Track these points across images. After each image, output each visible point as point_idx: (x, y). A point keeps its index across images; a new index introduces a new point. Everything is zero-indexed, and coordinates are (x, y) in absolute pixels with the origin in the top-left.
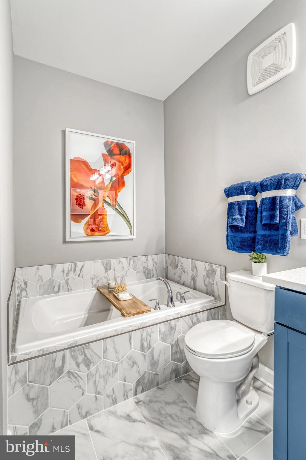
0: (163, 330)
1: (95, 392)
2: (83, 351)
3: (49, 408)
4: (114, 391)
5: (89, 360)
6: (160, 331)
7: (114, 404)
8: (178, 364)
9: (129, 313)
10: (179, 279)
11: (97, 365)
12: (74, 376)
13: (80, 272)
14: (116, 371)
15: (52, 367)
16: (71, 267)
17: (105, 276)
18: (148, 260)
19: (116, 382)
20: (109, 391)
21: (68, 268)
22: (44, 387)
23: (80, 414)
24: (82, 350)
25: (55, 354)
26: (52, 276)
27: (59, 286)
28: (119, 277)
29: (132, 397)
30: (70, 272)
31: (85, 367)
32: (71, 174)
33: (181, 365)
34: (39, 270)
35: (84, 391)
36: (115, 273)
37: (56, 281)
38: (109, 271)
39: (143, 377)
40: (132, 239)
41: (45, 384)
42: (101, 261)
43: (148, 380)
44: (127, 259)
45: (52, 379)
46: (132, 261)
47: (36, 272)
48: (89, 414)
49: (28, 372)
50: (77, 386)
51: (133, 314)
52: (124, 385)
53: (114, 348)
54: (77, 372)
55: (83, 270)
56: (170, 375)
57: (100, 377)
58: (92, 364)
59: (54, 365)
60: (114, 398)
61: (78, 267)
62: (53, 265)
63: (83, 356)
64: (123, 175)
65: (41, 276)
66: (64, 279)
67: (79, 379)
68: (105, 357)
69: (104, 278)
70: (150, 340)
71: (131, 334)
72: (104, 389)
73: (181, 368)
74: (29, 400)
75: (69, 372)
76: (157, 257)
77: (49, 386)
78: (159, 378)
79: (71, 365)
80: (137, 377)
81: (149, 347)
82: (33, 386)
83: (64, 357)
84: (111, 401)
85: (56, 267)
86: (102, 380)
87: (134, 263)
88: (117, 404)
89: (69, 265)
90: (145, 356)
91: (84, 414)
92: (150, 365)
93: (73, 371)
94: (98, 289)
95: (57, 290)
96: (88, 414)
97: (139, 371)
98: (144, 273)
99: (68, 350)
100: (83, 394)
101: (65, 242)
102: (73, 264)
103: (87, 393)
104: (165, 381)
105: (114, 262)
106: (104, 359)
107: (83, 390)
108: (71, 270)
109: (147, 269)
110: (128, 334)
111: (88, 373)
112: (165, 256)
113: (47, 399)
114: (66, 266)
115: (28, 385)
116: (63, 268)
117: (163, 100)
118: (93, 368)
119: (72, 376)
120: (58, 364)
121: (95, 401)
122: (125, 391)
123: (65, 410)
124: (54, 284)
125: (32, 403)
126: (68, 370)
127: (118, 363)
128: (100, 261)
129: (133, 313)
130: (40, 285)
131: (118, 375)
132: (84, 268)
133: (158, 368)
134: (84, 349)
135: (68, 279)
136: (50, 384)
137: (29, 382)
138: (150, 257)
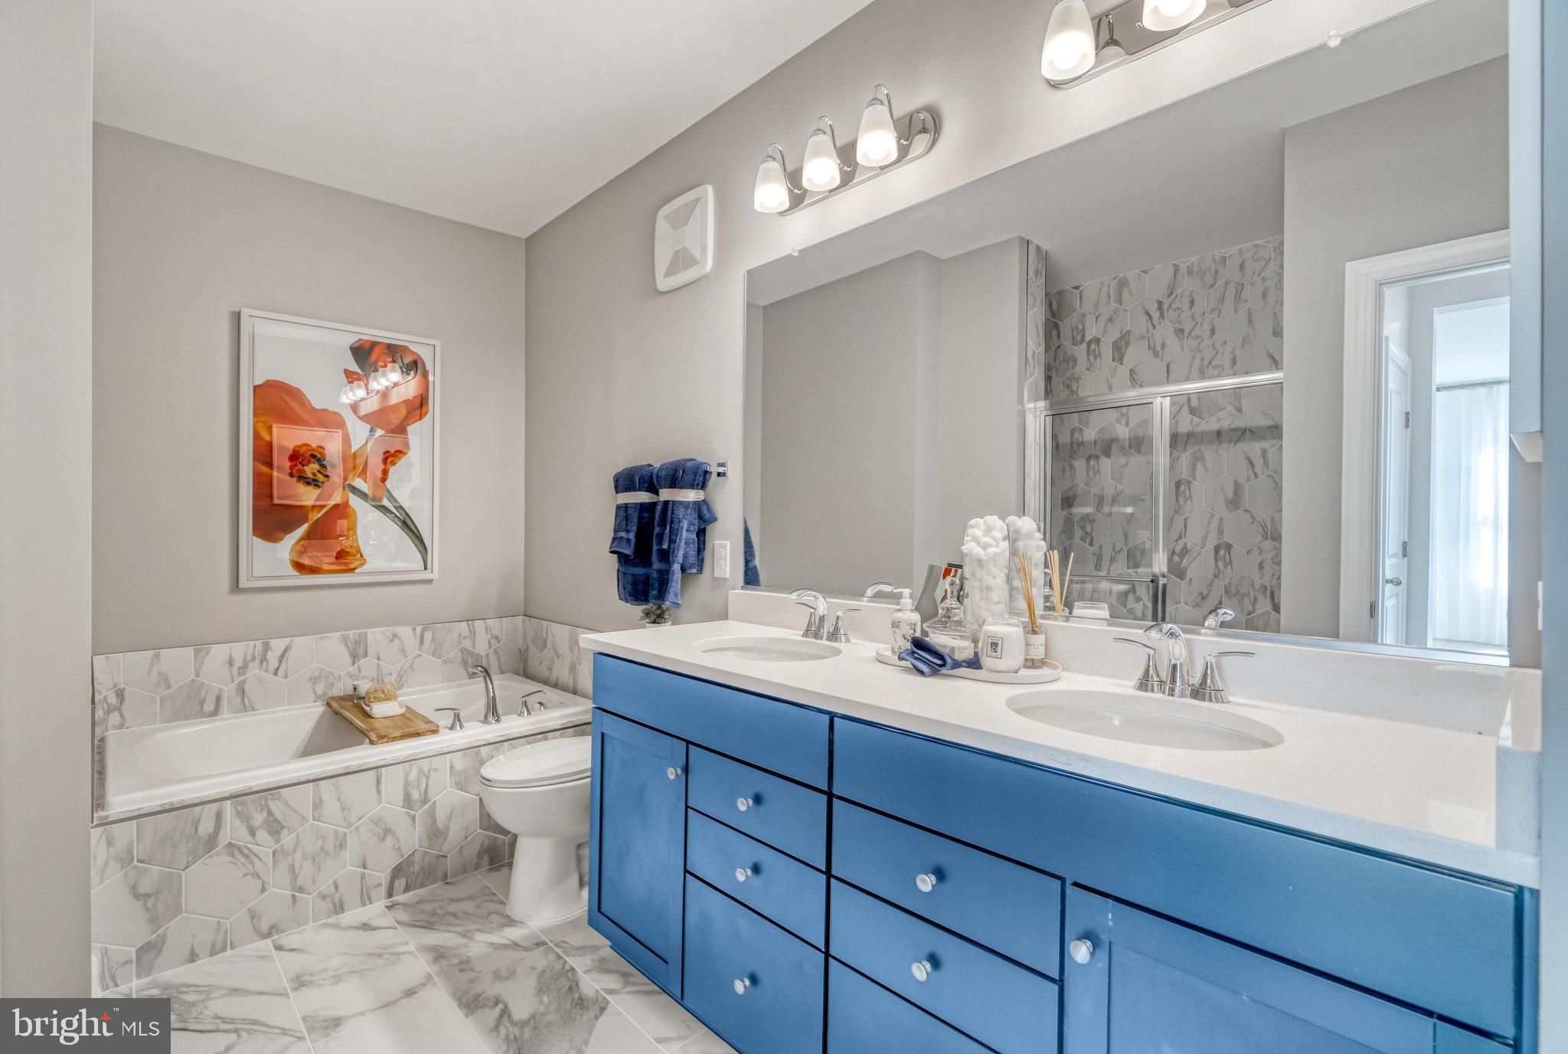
0: (459, 766)
1: (292, 887)
2: (264, 804)
3: (184, 914)
4: (336, 887)
5: (279, 822)
6: (452, 767)
7: (337, 914)
8: (496, 838)
9: (385, 737)
10: (549, 672)
11: (297, 834)
12: (243, 854)
13: (280, 663)
14: (342, 846)
15: (190, 834)
16: (254, 652)
17: (351, 672)
18: (474, 633)
19: (343, 869)
20: (326, 886)
21: (246, 655)
22: (172, 874)
23: (255, 929)
24: (263, 802)
25: (198, 809)
26: (198, 675)
27: (218, 699)
28: (390, 674)
29: (381, 900)
30: (251, 664)
31: (269, 837)
32: (255, 423)
33: (504, 840)
34: (159, 660)
35: (265, 885)
36: (379, 666)
37: (209, 685)
38: (362, 661)
39: (409, 861)
40: (430, 581)
41: (174, 866)
42: (339, 636)
43: (422, 868)
44: (414, 629)
45: (191, 857)
46: (428, 635)
47: (152, 664)
48: (277, 931)
49: (135, 842)
50: (249, 874)
51: (394, 738)
52: (363, 876)
53: (339, 800)
54: (248, 845)
55: (288, 658)
56: (476, 860)
57: (305, 857)
58: (286, 830)
59: (196, 829)
60: (336, 900)
61: (272, 650)
62: (201, 647)
63: (265, 814)
64: (405, 423)
65: (165, 674)
66: (233, 682)
67: (256, 860)
68: (316, 818)
69: (347, 678)
70: (427, 786)
71: (381, 774)
72: (314, 880)
73: (504, 844)
74: (137, 896)
75: (230, 845)
76: (502, 622)
77: (184, 870)
78: (450, 864)
79: (235, 830)
80: (394, 861)
81: (425, 800)
82: (146, 870)
83: (219, 815)
84: (331, 906)
85: (208, 652)
86: (308, 864)
87: (433, 639)
88: (343, 913)
89: (248, 645)
90: (414, 818)
91: (264, 928)
92: (425, 836)
93: (240, 843)
94: (328, 704)
95: (212, 708)
96: (274, 931)
97: (399, 848)
98: (465, 663)
99: (229, 802)
100: (263, 889)
101: (236, 587)
102: (259, 645)
103: (272, 889)
104: (464, 871)
105: (376, 636)
106: (315, 822)
107: (263, 882)
108: (253, 659)
109: (470, 653)
110: (372, 773)
111: (276, 850)
112: (523, 621)
113: (179, 896)
114: (239, 650)
115: (135, 867)
116: (230, 655)
117: (525, 237)
118: (287, 839)
119: (237, 853)
120: (206, 827)
121: (291, 905)
122: (364, 888)
123: (221, 920)
124: (203, 694)
125: (145, 904)
126: (229, 840)
127: (348, 830)
128: (338, 634)
129: (394, 736)
130: (161, 698)
131: (346, 855)
132: (290, 654)
133: (446, 843)
134: (266, 801)
135: (244, 681)
136: (186, 868)
137: (138, 861)
138: (479, 625)
